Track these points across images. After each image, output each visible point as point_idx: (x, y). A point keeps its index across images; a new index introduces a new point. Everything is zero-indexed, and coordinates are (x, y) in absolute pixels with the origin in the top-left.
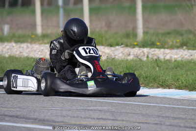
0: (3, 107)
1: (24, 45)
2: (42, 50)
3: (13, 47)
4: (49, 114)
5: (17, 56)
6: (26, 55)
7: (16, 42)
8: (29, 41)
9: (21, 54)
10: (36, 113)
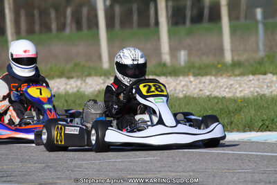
0: (170, 171)
1: (206, 79)
2: (231, 85)
3: (191, 82)
4: (235, 179)
5: (195, 96)
6: (208, 94)
7: (195, 75)
8: (214, 73)
9: (201, 92)
10: (217, 179)
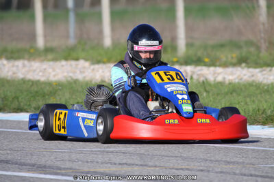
1: (19, 63)
2: (45, 69)
3: (4, 65)
4: (52, 157)
5: (9, 78)
6: (21, 77)
9: (15, 75)
10: (34, 157)
